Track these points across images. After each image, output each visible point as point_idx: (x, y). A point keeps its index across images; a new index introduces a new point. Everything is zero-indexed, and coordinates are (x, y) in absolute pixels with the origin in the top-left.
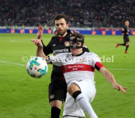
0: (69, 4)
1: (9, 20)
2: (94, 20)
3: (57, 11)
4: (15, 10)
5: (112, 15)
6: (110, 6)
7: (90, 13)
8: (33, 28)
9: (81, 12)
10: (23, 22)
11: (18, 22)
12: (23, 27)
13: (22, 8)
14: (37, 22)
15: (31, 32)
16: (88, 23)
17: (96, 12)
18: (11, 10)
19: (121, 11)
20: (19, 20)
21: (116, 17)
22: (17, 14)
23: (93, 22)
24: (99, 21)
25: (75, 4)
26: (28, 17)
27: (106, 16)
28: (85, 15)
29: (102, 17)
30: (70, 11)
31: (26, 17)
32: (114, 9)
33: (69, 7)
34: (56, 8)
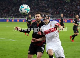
0: (40, 5)
1: (6, 14)
2: (54, 14)
3: (33, 9)
4: (9, 9)
5: (64, 11)
6: (64, 6)
7: (52, 10)
8: (19, 19)
9: (47, 9)
10: (13, 16)
11: (10, 16)
12: (14, 18)
13: (13, 7)
14: (22, 15)
15: (18, 21)
16: (51, 16)
17: (55, 10)
18: (6, 9)
19: (70, 9)
20: (11, 14)
21: (67, 12)
22: (10, 11)
23: (54, 15)
24: (57, 14)
25: (44, 5)
26: (17, 13)
27: (61, 12)
28: (49, 11)
29: (59, 12)
30: (41, 9)
31: (15, 12)
32: (66, 8)
33: (40, 7)
34: (32, 7)
